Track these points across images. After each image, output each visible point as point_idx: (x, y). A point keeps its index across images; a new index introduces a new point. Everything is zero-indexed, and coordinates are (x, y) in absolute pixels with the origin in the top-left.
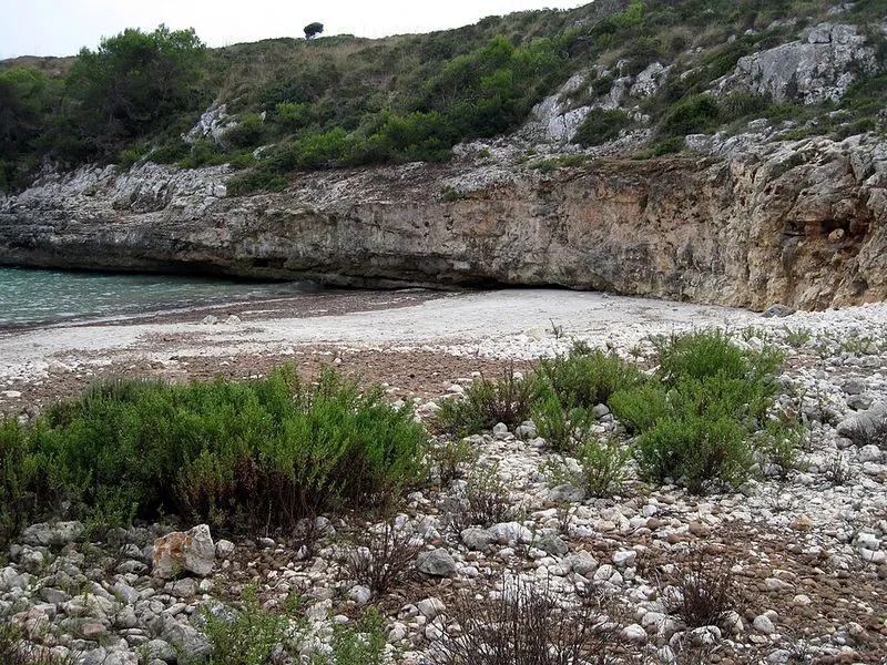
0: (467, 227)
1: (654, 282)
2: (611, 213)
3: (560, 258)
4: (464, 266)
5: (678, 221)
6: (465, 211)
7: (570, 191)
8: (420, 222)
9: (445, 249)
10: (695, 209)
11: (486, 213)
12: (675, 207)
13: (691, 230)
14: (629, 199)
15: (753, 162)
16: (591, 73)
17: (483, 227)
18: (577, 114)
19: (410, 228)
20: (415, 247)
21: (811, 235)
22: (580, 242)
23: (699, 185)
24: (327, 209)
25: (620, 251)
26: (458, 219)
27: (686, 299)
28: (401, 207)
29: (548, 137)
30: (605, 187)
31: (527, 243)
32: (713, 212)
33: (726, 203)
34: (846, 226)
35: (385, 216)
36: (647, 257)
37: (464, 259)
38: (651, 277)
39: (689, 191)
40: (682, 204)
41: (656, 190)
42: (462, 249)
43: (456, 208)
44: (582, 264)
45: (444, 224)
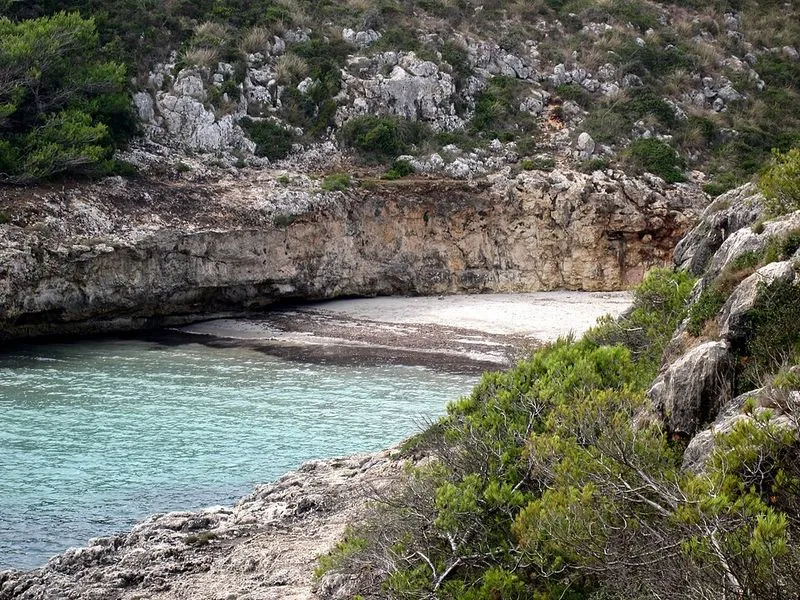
0: (301, 251)
1: (450, 281)
2: (400, 228)
3: (370, 269)
4: (288, 289)
5: (466, 232)
6: (300, 234)
7: (368, 210)
8: (260, 249)
9: (281, 275)
10: (483, 222)
11: (315, 236)
12: (463, 221)
13: (479, 238)
14: (416, 215)
15: (546, 189)
16: (203, 75)
17: (313, 250)
18: (226, 122)
19: (253, 256)
20: (244, 275)
21: (631, 240)
22: (380, 256)
23: (491, 204)
24: (145, 242)
25: (417, 259)
26: (293, 242)
27: (485, 291)
28: (236, 235)
29: (193, 145)
30: (397, 206)
31: (346, 260)
32: (503, 224)
33: (515, 217)
34: (652, 233)
35: (220, 246)
36: (440, 262)
37: (292, 282)
38: (447, 278)
39: (479, 209)
40: (468, 218)
41: (441, 207)
42: (294, 272)
43: (290, 232)
44: (390, 274)
45: (284, 249)
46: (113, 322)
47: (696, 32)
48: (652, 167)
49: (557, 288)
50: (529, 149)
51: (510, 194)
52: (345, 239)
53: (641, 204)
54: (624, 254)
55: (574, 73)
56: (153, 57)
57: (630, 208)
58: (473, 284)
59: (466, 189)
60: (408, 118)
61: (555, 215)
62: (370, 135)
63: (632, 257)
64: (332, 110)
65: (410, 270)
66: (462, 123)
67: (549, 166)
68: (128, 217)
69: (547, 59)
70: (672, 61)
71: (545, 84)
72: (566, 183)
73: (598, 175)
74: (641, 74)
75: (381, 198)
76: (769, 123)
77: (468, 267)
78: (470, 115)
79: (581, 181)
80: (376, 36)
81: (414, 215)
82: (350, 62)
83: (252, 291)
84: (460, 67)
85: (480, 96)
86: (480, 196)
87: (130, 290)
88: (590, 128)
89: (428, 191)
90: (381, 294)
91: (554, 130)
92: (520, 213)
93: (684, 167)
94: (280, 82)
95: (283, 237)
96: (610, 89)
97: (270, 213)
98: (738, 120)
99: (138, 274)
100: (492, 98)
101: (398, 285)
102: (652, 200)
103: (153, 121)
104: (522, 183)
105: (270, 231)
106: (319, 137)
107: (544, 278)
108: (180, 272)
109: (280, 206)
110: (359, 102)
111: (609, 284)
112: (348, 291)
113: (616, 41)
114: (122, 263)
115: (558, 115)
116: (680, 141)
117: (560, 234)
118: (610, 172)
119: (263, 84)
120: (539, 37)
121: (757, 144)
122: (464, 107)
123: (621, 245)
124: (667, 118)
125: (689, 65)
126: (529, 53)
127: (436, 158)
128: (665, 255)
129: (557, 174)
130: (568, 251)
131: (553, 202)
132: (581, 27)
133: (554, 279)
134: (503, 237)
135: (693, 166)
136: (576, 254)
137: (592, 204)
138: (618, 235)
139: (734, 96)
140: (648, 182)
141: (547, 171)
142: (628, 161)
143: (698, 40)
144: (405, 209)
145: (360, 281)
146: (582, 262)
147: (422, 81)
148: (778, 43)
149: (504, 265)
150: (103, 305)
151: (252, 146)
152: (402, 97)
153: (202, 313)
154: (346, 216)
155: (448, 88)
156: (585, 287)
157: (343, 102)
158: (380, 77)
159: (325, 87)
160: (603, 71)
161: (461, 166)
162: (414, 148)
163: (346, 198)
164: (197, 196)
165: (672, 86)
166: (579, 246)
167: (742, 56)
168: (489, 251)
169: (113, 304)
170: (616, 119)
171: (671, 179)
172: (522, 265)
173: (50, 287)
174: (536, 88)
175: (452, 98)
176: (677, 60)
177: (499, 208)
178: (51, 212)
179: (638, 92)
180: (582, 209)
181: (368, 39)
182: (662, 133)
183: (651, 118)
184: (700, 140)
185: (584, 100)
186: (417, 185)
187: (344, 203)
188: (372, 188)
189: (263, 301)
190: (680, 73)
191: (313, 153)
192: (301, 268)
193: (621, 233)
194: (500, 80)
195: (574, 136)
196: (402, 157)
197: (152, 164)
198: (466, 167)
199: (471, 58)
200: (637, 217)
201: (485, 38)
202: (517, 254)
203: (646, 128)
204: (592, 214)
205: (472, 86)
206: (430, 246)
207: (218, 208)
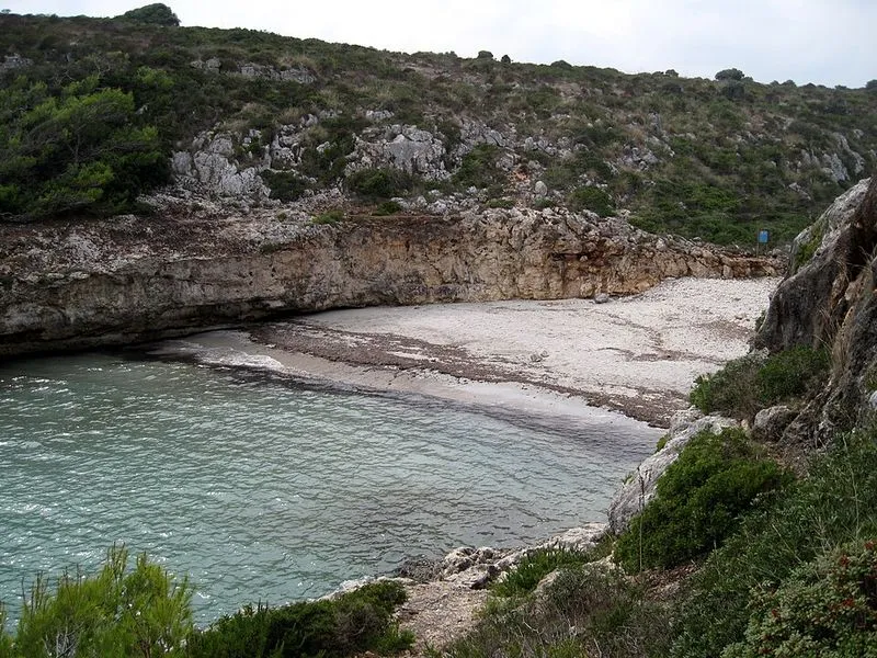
0: (288, 273)
1: (428, 294)
2: (384, 253)
3: (354, 287)
4: (279, 304)
5: (441, 255)
6: (286, 260)
7: (354, 239)
8: (246, 272)
9: (268, 293)
10: (454, 248)
11: (302, 261)
12: (438, 247)
13: (451, 260)
14: (399, 243)
15: (504, 222)
16: (234, 138)
17: (300, 271)
18: (249, 173)
19: (237, 279)
20: (232, 294)
21: (571, 260)
22: (367, 275)
23: (461, 233)
24: (124, 269)
25: (399, 277)
26: (280, 266)
27: (457, 300)
28: (221, 261)
29: (219, 191)
30: (382, 236)
31: (334, 279)
32: (471, 249)
33: (480, 243)
34: (588, 255)
35: (204, 271)
36: (419, 279)
37: (281, 298)
38: (426, 292)
39: (451, 237)
40: (442, 245)
41: (420, 236)
42: (282, 290)
43: (276, 257)
44: (375, 289)
45: (269, 272)
46: (103, 337)
47: (628, 121)
48: (590, 205)
49: (514, 297)
50: (498, 193)
51: (476, 226)
52: (333, 262)
53: (580, 232)
54: (566, 271)
55: (539, 143)
56: (199, 126)
57: (570, 235)
58: (448, 295)
59: (442, 222)
60: (405, 171)
61: (512, 242)
62: (368, 182)
63: (572, 273)
64: (343, 165)
65: (394, 286)
66: (449, 175)
67: (510, 205)
68: (119, 247)
69: (521, 135)
70: (610, 137)
71: (518, 150)
72: (521, 217)
73: (547, 211)
74: (587, 144)
75: (368, 230)
76: (677, 177)
77: (444, 282)
78: (456, 170)
79: (533, 215)
80: (389, 115)
81: (397, 243)
82: (364, 131)
83: (246, 307)
84: (452, 137)
85: (467, 157)
86: (453, 228)
87: (113, 310)
88: (546, 179)
89: (409, 224)
90: (369, 305)
91: (520, 180)
92: (484, 241)
93: (615, 206)
94: (301, 145)
95: (269, 262)
96: (565, 154)
97: (259, 242)
98: (656, 175)
99: (121, 297)
100: (474, 158)
101: (384, 298)
102: (588, 229)
103: (189, 173)
104: (486, 218)
105: (255, 257)
106: (328, 185)
107: (504, 289)
108: (165, 293)
109: (269, 237)
110: (366, 159)
111: (553, 294)
112: (339, 304)
113: (572, 124)
114: (104, 287)
115: (524, 170)
116: (613, 188)
117: (516, 256)
118: (557, 209)
119: (289, 146)
120: (518, 121)
121: (669, 191)
122: (453, 164)
123: (563, 264)
124: (604, 173)
125: (623, 140)
126: (509, 130)
127: (421, 200)
128: (598, 271)
129: (515, 211)
130: (522, 268)
131: (510, 232)
132: (550, 116)
133: (511, 291)
134: (471, 259)
135: (622, 206)
136: (527, 272)
137: (540, 233)
138: (561, 256)
139: (654, 160)
140: (586, 216)
141: (508, 208)
142: (572, 202)
143: (631, 126)
144: (388, 238)
145: (350, 295)
146: (533, 278)
147: (417, 144)
148: (684, 132)
149: (472, 281)
150: (85, 325)
151: (267, 191)
152: (400, 156)
153: (200, 326)
154: (333, 245)
155: (439, 149)
156: (535, 297)
157: (354, 160)
158: (385, 141)
159: (339, 148)
160: (561, 142)
161: (441, 205)
162: (406, 192)
163: (333, 229)
164: (199, 230)
165: (610, 152)
166: (530, 265)
167: (660, 137)
168: (461, 270)
169: (97, 323)
170: (567, 173)
171: (604, 215)
172: (487, 280)
173: (21, 311)
174: (510, 152)
175: (442, 158)
176: (614, 136)
177: (467, 236)
178: (40, 245)
179: (584, 155)
180: (532, 236)
181: (382, 116)
182: (601, 183)
183: (593, 173)
184: (626, 187)
185: (544, 160)
186: (400, 219)
187: (331, 234)
188: (360, 222)
189: (257, 315)
190: (615, 144)
191: (321, 196)
192: (291, 287)
193: (563, 255)
194: (484, 147)
195: (533, 184)
196: (393, 199)
197: (170, 204)
198: (444, 206)
199: (463, 131)
200: (576, 242)
201: (476, 119)
202: (483, 272)
203: (588, 179)
204: (540, 241)
205: (460, 150)
206: (411, 267)
207: (213, 239)
